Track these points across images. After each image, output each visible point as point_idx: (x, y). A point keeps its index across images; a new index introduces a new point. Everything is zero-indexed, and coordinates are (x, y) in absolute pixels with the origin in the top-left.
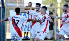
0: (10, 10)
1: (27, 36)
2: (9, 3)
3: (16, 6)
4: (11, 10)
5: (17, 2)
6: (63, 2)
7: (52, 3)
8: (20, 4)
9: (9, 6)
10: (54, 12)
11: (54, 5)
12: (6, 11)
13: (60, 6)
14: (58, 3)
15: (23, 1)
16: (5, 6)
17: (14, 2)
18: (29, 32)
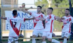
0: (5, 10)
1: (21, 34)
2: (4, 4)
3: (11, 7)
4: (7, 10)
5: (12, 4)
6: (53, 3)
7: (43, 4)
8: (14, 5)
9: (5, 7)
10: (45, 12)
11: (46, 6)
12: (2, 11)
13: (51, 6)
14: (49, 4)
15: (17, 3)
16: (1, 7)
17: (9, 3)
18: (23, 30)
